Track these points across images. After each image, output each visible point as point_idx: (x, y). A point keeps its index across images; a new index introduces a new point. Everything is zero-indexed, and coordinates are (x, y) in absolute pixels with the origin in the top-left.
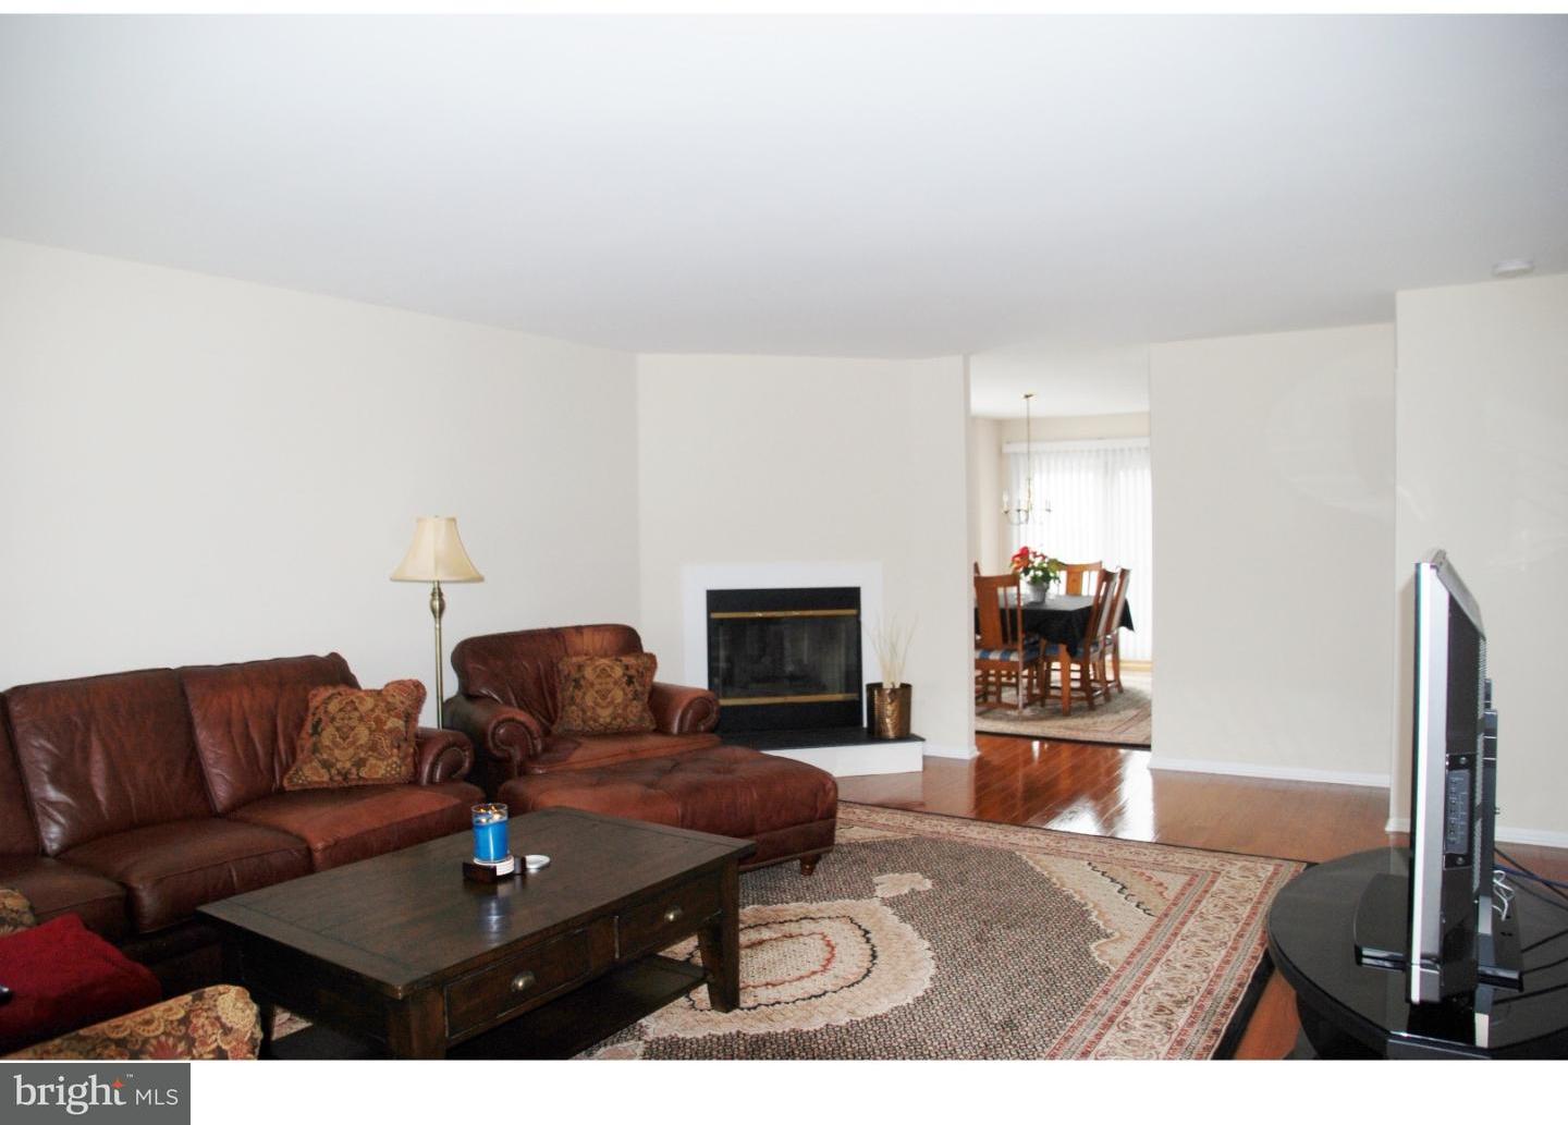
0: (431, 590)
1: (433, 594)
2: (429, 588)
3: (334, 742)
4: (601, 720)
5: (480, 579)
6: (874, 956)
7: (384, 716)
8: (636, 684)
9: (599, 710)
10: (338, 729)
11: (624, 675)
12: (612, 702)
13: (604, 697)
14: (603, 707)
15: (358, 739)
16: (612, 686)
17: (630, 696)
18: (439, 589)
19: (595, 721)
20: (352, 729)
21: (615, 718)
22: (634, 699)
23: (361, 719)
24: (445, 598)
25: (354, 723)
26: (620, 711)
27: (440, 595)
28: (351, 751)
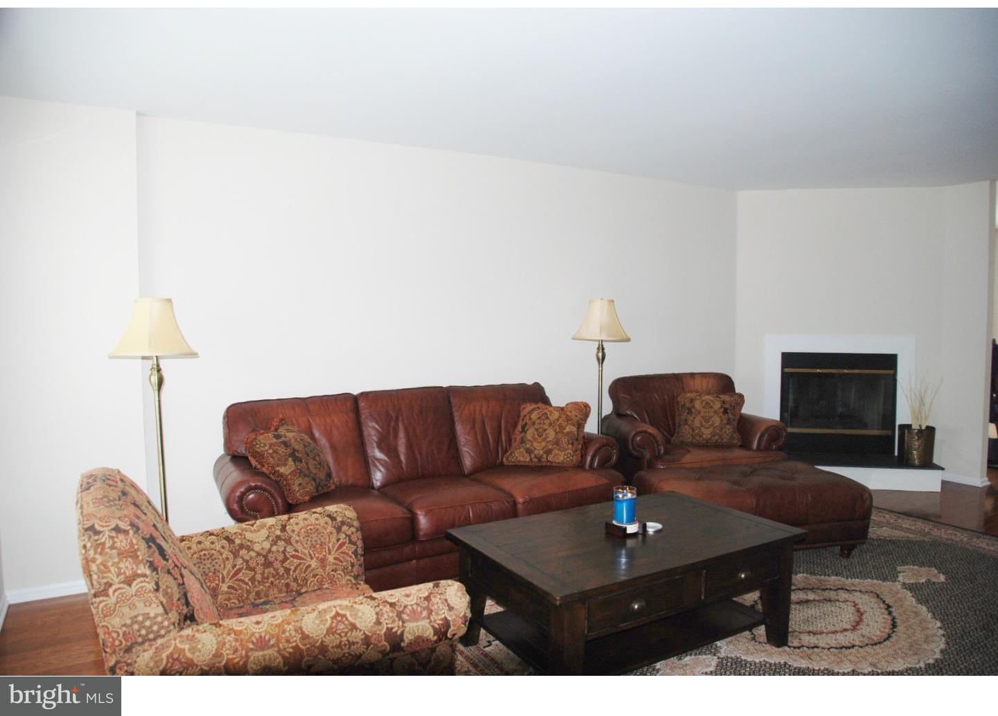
0: (597, 346)
1: (598, 348)
2: (596, 345)
3: (533, 437)
4: (704, 436)
5: (628, 340)
6: (894, 625)
7: (564, 424)
8: (729, 414)
9: (703, 429)
10: (536, 430)
11: (722, 407)
12: (712, 425)
13: (707, 421)
14: (706, 428)
15: (548, 437)
16: (713, 414)
17: (725, 422)
18: (602, 346)
19: (701, 437)
20: (545, 430)
21: (714, 436)
22: (727, 424)
23: (550, 424)
24: (605, 351)
25: (545, 427)
26: (718, 431)
27: (603, 349)
28: (543, 444)
